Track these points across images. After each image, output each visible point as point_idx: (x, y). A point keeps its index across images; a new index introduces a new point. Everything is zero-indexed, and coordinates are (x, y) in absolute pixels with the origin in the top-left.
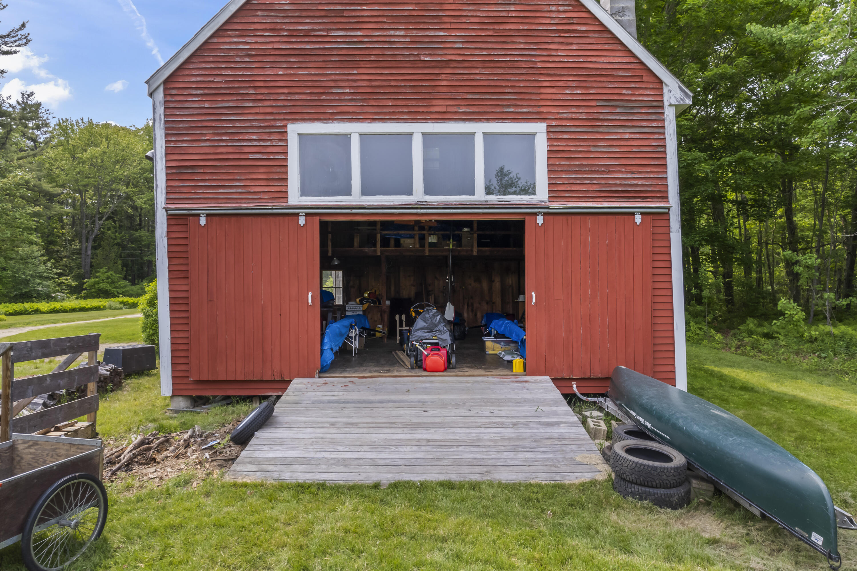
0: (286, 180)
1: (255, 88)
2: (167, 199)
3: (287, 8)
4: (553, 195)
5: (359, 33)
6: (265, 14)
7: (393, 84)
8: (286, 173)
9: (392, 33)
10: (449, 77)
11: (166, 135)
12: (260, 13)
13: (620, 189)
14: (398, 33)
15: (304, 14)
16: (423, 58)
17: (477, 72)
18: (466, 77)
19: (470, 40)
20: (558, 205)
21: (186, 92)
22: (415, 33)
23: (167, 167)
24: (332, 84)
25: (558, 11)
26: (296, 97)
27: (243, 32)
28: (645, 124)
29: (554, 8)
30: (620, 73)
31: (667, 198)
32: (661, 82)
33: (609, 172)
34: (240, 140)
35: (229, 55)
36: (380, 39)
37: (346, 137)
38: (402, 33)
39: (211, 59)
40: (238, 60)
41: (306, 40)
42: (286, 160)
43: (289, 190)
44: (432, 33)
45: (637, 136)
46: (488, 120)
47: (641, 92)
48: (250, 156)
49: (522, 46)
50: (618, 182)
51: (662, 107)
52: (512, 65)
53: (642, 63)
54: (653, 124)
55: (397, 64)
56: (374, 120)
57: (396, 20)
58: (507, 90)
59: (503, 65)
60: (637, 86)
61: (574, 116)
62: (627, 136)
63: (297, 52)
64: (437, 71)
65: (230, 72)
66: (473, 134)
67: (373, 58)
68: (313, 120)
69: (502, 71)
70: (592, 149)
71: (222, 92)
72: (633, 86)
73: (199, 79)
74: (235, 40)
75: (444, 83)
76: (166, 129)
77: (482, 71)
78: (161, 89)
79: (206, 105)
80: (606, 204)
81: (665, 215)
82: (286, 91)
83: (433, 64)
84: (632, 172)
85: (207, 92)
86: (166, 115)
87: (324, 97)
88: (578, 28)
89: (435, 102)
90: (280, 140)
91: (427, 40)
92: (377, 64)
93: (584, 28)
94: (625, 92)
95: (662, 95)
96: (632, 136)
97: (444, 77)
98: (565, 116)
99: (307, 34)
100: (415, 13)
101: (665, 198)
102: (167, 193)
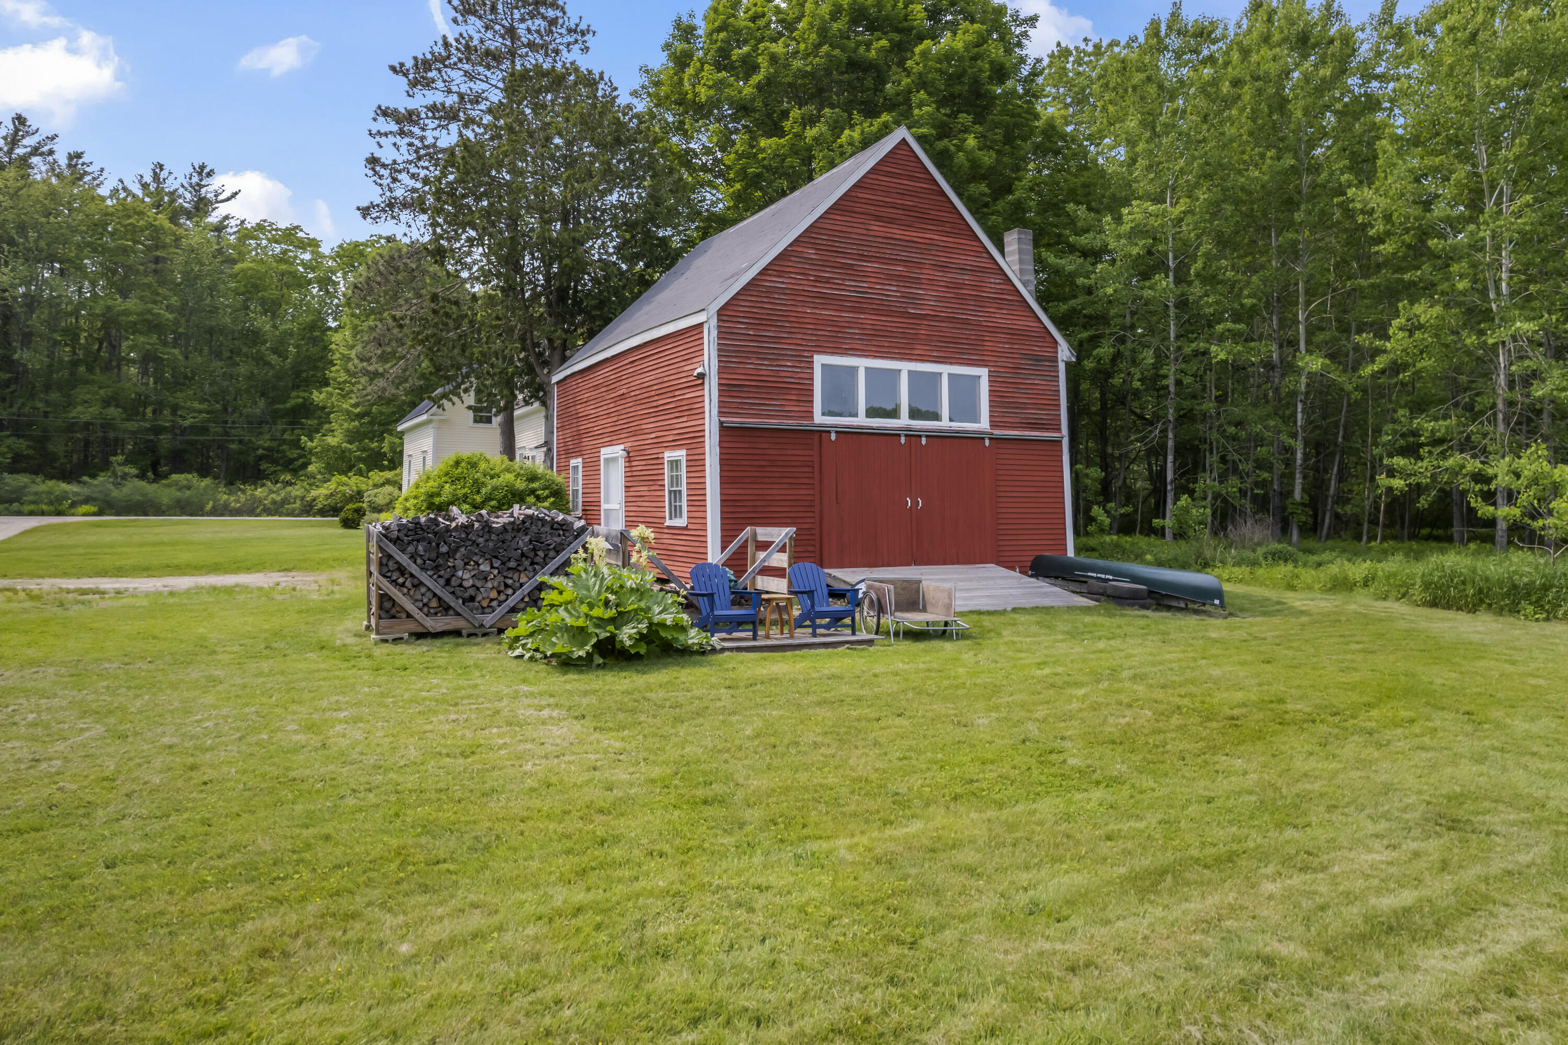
0: (812, 401)
1: (789, 322)
2: (720, 412)
3: (815, 257)
4: (993, 424)
5: (865, 285)
6: (799, 260)
7: (886, 329)
8: (812, 396)
9: (888, 287)
10: (926, 327)
11: (719, 356)
12: (795, 259)
13: (1031, 421)
14: (892, 288)
15: (826, 263)
16: (908, 310)
17: (943, 325)
18: (937, 329)
19: (940, 299)
20: (998, 432)
21: (735, 320)
22: (904, 289)
23: (720, 384)
24: (846, 325)
25: (995, 283)
26: (816, 333)
27: (780, 274)
28: (1047, 374)
29: (993, 280)
30: (1033, 334)
31: (1061, 429)
32: (1056, 342)
33: (1024, 408)
34: (777, 366)
35: (772, 291)
36: (879, 292)
37: (854, 370)
38: (895, 288)
39: (755, 294)
40: (774, 296)
41: (827, 286)
42: (812, 385)
43: (814, 411)
44: (915, 291)
45: (1041, 382)
46: (951, 363)
47: (1045, 349)
48: (785, 380)
49: (973, 308)
50: (1032, 416)
51: (1057, 362)
52: (966, 322)
53: (1045, 328)
54: (1052, 374)
55: (891, 313)
56: (875, 357)
57: (891, 277)
58: (961, 341)
59: (961, 321)
60: (1042, 344)
61: (1006, 365)
62: (1034, 382)
63: (818, 295)
64: (917, 322)
65: (770, 307)
66: (941, 374)
67: (873, 306)
68: (833, 353)
69: (960, 326)
70: (1016, 390)
72: (1040, 344)
73: (745, 310)
74: (777, 279)
75: (923, 332)
76: (719, 350)
77: (948, 325)
78: (716, 315)
79: (751, 334)
80: (1027, 433)
81: (1058, 442)
82: (812, 327)
83: (915, 316)
84: (1039, 409)
85: (752, 322)
86: (719, 338)
87: (836, 335)
88: (1008, 297)
89: (916, 347)
90: (808, 368)
91: (911, 296)
92: (877, 312)
94: (1035, 348)
95: (1057, 353)
96: (1039, 382)
97: (923, 327)
98: (1000, 364)
99: (828, 281)
100: (904, 274)
101: (1059, 429)
102: (720, 407)
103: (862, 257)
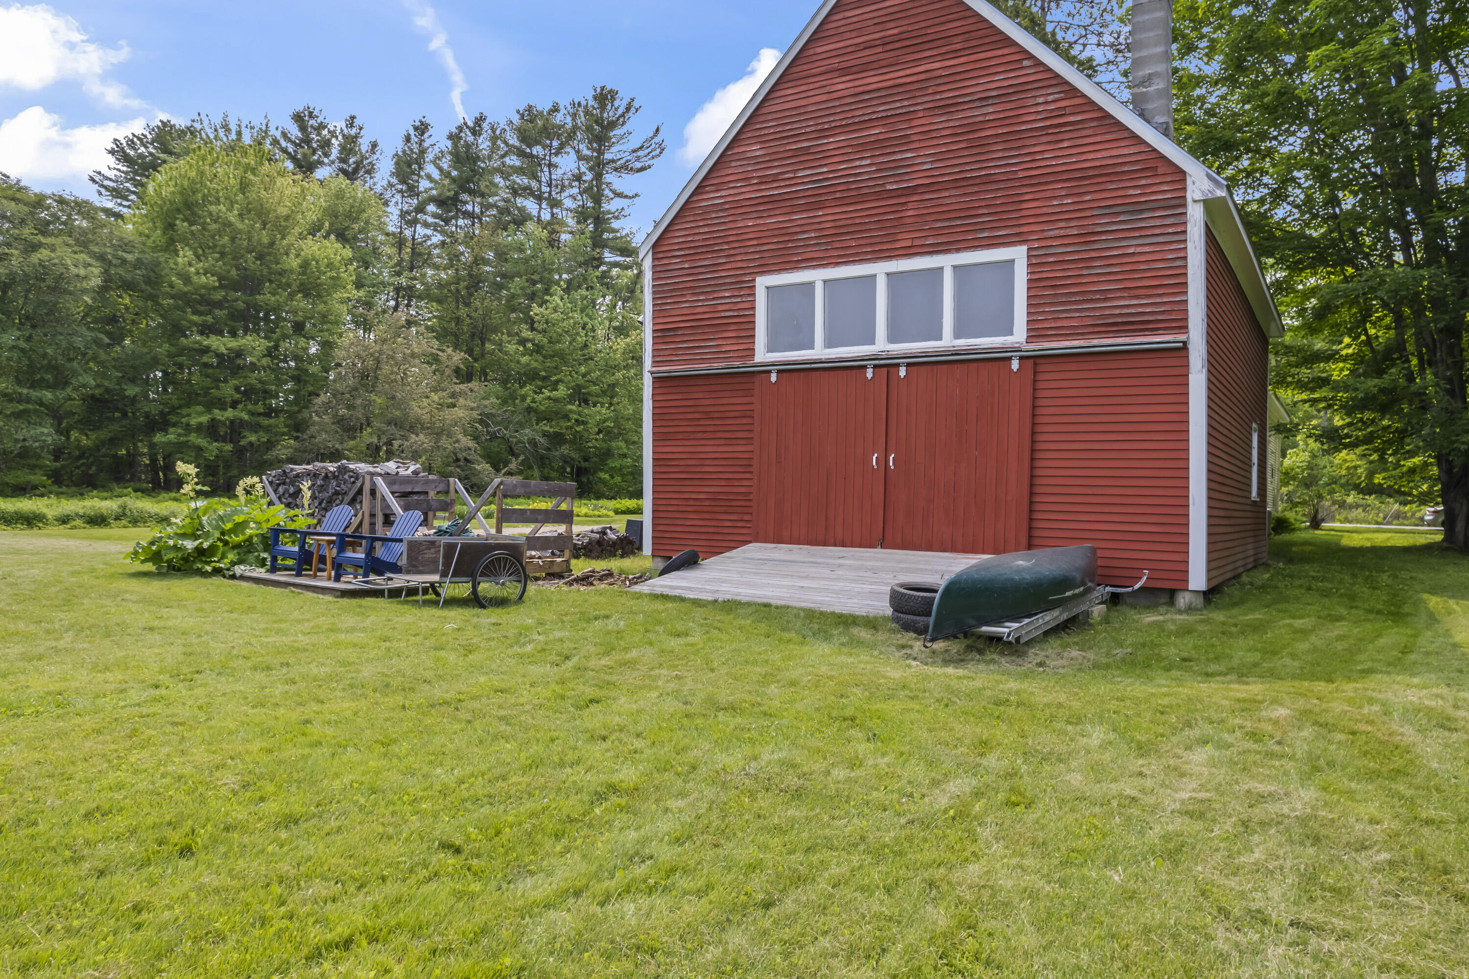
0: (753, 336)
1: (728, 243)
2: (654, 362)
3: (758, 153)
4: (1033, 334)
5: (825, 170)
6: (738, 163)
7: (857, 221)
8: (754, 329)
9: (857, 163)
10: (915, 205)
11: (654, 299)
12: (733, 164)
13: (1120, 320)
14: (864, 162)
15: (774, 157)
16: (889, 187)
17: (947, 194)
18: (935, 202)
20: (1038, 346)
21: (670, 254)
22: (881, 159)
23: (654, 331)
24: (798, 229)
25: (1046, 103)
26: (765, 248)
27: (718, 187)
28: (1157, 231)
29: (1041, 100)
30: (1126, 169)
31: (1186, 327)
32: (1183, 173)
33: (1106, 300)
34: (714, 299)
35: (707, 210)
36: (845, 173)
37: (811, 285)
38: (868, 162)
39: (691, 219)
40: (714, 215)
41: (775, 185)
42: (754, 315)
43: (756, 347)
44: (899, 157)
45: (1147, 249)
46: (958, 250)
47: (1154, 189)
48: (723, 314)
49: (1000, 155)
50: (1117, 312)
51: (1184, 205)
52: (988, 180)
53: (1155, 151)
54: (1170, 230)
55: (861, 198)
56: (837, 264)
57: (862, 147)
58: (980, 212)
59: (977, 181)
60: (1149, 181)
61: (1062, 232)
62: (1131, 250)
63: (766, 200)
64: (903, 200)
65: (706, 230)
67: (838, 195)
68: (780, 271)
69: (976, 189)
70: (1085, 272)
71: (700, 250)
72: (1143, 182)
73: (681, 240)
74: (712, 195)
75: (911, 213)
77: (953, 192)
78: (650, 253)
79: (687, 266)
80: (1095, 342)
81: (1182, 350)
82: (755, 242)
83: (899, 193)
84: (1137, 297)
85: (687, 252)
87: (790, 245)
88: (1072, 119)
89: (900, 237)
90: (749, 295)
91: (893, 165)
92: (842, 202)
93: (1079, 118)
94: (1132, 192)
95: (1184, 189)
96: (1139, 250)
97: (910, 206)
98: (1052, 233)
99: (775, 178)
100: (881, 137)
101: (1183, 327)
102: (653, 356)
103: (822, 133)
